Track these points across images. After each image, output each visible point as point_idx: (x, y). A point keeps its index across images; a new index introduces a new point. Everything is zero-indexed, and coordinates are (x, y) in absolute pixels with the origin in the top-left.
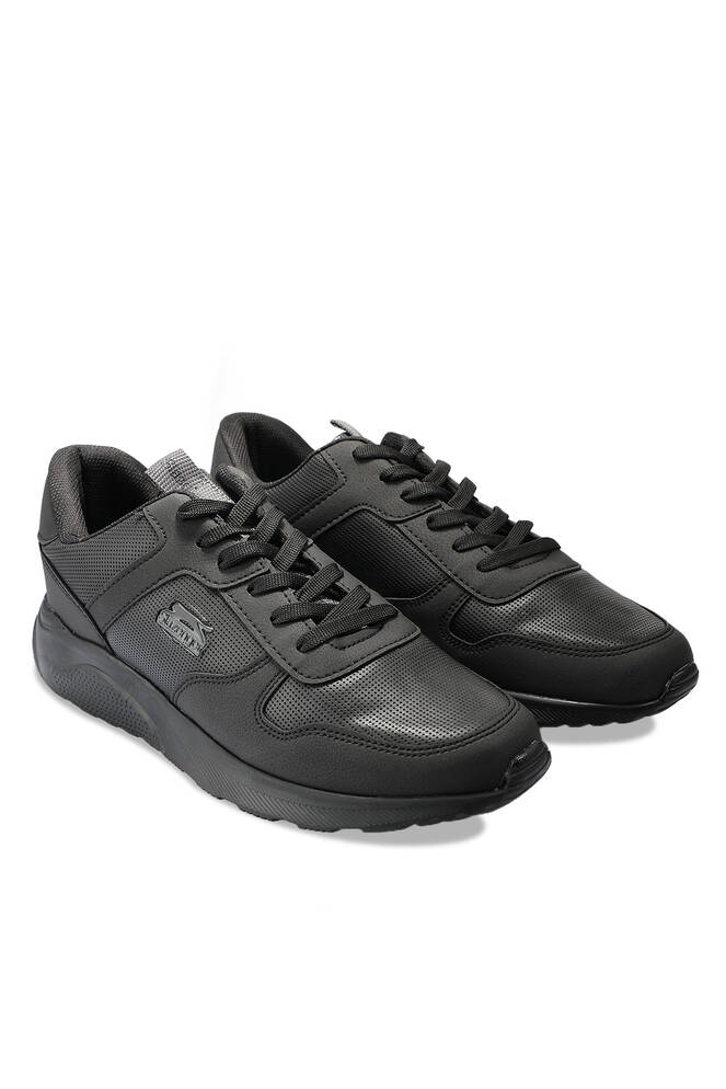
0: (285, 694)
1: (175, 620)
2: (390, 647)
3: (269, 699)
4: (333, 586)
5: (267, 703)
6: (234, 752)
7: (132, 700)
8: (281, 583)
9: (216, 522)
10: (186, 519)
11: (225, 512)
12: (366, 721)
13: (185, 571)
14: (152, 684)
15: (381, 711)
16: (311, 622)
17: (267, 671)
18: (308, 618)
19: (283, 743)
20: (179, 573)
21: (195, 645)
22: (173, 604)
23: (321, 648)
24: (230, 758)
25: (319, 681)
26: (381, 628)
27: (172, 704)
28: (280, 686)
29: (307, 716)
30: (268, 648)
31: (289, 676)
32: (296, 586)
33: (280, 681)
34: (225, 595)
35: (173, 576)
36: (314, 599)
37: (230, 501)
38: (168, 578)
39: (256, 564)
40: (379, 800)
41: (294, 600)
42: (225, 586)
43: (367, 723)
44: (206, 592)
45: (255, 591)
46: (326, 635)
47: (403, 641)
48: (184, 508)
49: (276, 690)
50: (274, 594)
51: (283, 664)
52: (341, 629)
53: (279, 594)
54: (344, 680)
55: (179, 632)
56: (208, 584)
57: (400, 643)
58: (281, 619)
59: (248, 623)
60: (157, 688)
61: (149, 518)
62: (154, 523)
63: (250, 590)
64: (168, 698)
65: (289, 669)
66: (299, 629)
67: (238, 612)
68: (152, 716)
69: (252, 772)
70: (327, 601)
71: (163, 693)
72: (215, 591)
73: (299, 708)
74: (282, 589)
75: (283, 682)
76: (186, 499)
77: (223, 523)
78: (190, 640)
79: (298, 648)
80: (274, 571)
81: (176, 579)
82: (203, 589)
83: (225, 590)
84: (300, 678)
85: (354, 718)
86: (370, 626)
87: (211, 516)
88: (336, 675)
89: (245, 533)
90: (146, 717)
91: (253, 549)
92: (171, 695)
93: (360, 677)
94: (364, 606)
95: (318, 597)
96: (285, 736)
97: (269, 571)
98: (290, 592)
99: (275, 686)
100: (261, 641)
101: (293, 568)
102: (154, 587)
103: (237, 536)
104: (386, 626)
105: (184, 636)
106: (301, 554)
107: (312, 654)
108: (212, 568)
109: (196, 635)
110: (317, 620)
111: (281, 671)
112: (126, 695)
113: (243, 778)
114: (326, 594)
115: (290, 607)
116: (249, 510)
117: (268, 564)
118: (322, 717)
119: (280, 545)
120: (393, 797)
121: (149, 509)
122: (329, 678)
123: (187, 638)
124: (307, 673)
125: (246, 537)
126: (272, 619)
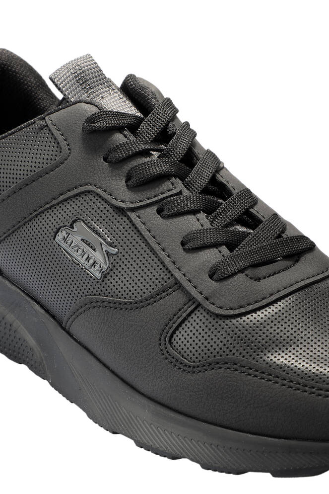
0: (195, 324)
1: (76, 239)
2: (307, 281)
3: (177, 329)
4: (247, 212)
5: (174, 333)
6: (134, 384)
7: (17, 324)
8: (194, 206)
9: (125, 136)
10: (94, 132)
11: (133, 126)
12: (281, 358)
13: (89, 188)
14: (42, 306)
15: (298, 349)
16: (224, 249)
17: (175, 299)
18: (221, 245)
19: (189, 376)
20: (81, 189)
21: (97, 267)
22: (74, 222)
23: (236, 277)
24: (128, 391)
25: (232, 312)
26: (297, 261)
27: (64, 329)
28: (189, 315)
29: (218, 349)
30: (178, 275)
31: (199, 305)
32: (209, 211)
33: (189, 310)
34: (133, 215)
35: (76, 191)
36: (227, 226)
37: (139, 114)
38: (70, 194)
39: (167, 185)
40: (293, 443)
41: (207, 224)
42: (132, 205)
43: (282, 360)
44: (111, 210)
45: (164, 213)
46: (242, 264)
47: (321, 276)
48: (92, 119)
49: (185, 319)
50: (186, 217)
51: (194, 293)
52: (257, 258)
53: (191, 218)
54: (258, 313)
55: (80, 252)
56: (114, 202)
57: (318, 277)
58: (192, 245)
59: (157, 248)
60: (47, 311)
61: (51, 127)
62: (57, 134)
63: (159, 212)
64: (60, 323)
65: (200, 298)
66: (211, 257)
67: (146, 234)
68: (39, 341)
69: (152, 406)
70: (241, 229)
71: (53, 317)
72: (121, 211)
73: (209, 340)
74: (194, 212)
75: (192, 312)
76: (93, 110)
77: (132, 138)
78: (91, 261)
79: (211, 277)
80: (186, 192)
81: (79, 194)
82: (108, 208)
83: (133, 210)
84: (212, 308)
85: (269, 355)
86: (286, 257)
87: (120, 129)
88: (250, 308)
89: (154, 150)
90: (31, 341)
91: (165, 168)
92: (65, 319)
93: (276, 311)
94: (279, 236)
95: (230, 224)
96: (192, 369)
97: (180, 193)
98: (202, 216)
99: (185, 315)
100: (171, 266)
101: (205, 191)
102: (54, 202)
103: (146, 153)
104: (303, 259)
105: (86, 256)
106: (214, 176)
107: (225, 283)
108: (119, 186)
109: (98, 256)
110: (231, 247)
111: (191, 299)
112: (10, 317)
113: (143, 411)
114: (240, 221)
115: (203, 232)
116: (160, 125)
117: (179, 185)
118: (234, 351)
119: (192, 165)
120: (307, 440)
121: (53, 118)
122: (243, 310)
123: (88, 259)
124: (219, 303)
125: (156, 154)
126: (183, 244)
